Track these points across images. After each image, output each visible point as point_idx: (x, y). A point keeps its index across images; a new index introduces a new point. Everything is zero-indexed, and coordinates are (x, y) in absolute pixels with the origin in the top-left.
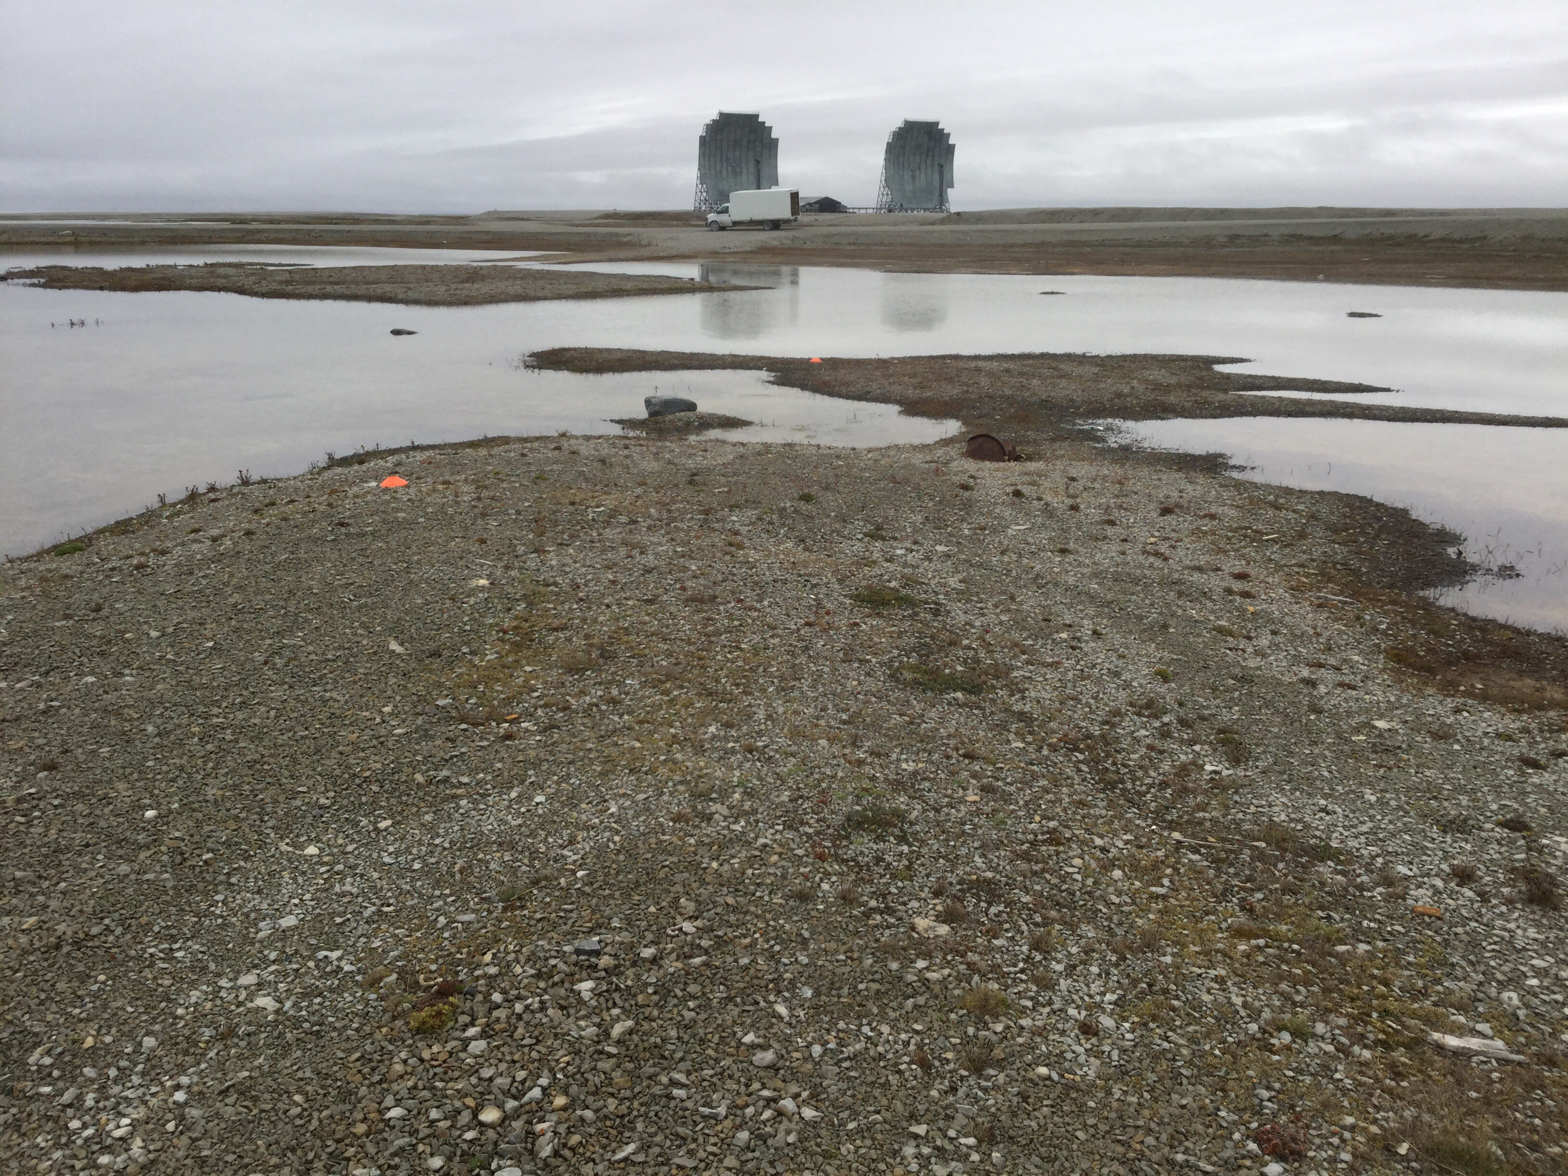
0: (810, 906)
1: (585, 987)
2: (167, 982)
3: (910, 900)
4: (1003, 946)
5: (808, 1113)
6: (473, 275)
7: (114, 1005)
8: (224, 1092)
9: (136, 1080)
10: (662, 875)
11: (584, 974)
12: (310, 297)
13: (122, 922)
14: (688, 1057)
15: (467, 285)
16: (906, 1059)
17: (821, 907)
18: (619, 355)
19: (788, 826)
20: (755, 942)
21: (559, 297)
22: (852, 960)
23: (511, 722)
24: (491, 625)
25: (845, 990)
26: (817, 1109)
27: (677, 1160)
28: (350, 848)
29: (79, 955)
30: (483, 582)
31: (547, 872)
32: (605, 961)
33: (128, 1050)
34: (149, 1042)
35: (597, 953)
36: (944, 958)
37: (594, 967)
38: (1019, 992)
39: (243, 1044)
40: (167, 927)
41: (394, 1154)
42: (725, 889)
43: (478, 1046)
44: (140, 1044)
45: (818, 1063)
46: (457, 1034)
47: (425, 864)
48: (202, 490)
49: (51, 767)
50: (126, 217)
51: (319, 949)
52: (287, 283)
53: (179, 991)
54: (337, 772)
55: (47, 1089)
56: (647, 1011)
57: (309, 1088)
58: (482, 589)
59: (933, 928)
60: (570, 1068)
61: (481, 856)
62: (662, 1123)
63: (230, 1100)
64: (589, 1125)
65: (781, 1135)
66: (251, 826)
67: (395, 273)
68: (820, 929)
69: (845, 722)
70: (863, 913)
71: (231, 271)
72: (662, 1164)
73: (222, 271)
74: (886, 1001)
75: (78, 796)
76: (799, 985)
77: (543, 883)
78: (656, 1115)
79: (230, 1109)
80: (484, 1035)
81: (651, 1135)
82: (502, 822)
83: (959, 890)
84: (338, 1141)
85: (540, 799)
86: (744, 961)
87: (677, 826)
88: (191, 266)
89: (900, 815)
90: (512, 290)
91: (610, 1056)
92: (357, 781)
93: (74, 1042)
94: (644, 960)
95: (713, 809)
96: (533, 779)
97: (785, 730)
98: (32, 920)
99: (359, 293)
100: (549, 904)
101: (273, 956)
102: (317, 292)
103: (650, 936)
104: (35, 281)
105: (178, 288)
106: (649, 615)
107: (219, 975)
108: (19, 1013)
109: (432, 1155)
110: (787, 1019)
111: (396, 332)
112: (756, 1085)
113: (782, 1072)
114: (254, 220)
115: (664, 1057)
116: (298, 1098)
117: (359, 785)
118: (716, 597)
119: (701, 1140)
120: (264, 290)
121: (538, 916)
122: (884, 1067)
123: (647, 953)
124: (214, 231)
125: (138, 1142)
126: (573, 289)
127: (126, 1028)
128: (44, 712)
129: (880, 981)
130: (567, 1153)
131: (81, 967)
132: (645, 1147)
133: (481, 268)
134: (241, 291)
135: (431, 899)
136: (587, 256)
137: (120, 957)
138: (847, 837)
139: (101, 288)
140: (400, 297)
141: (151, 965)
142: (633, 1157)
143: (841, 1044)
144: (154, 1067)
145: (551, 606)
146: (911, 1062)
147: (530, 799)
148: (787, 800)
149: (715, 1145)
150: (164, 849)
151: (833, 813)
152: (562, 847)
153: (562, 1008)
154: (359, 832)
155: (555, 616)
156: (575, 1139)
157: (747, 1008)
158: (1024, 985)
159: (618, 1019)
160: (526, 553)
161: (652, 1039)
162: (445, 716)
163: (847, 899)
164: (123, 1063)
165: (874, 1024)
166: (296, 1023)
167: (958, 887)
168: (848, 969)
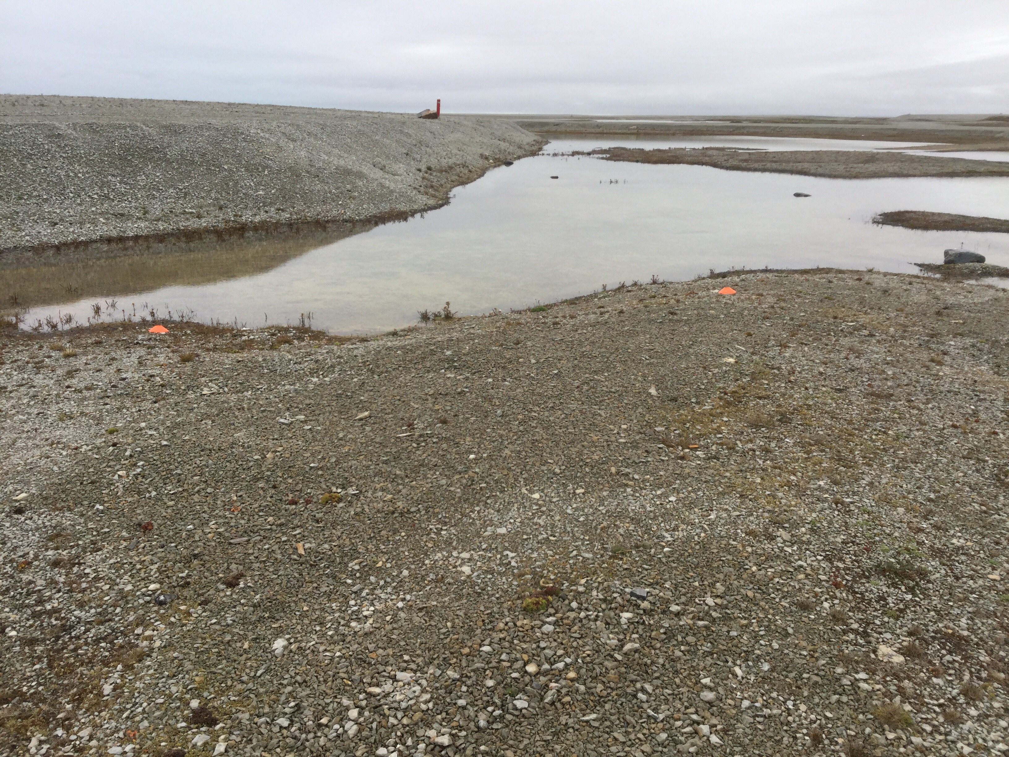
0: (805, 614)
1: (626, 615)
2: (430, 545)
3: (886, 632)
4: (938, 685)
5: (714, 739)
6: (870, 158)
7: (401, 549)
8: (421, 610)
9: (389, 590)
10: (715, 565)
11: (631, 608)
12: (755, 170)
13: (427, 510)
14: (662, 678)
15: (860, 165)
16: (805, 731)
17: (813, 617)
18: (946, 218)
19: (827, 559)
20: (751, 624)
21: (926, 175)
22: (812, 656)
23: (691, 449)
24: (720, 388)
25: (792, 675)
26: (722, 739)
27: (616, 734)
28: (554, 500)
29: (400, 519)
30: (732, 360)
31: (647, 543)
32: (645, 605)
33: (394, 574)
34: (406, 573)
35: (643, 599)
36: (884, 678)
37: (638, 606)
38: (927, 719)
39: (444, 588)
40: (445, 517)
41: (474, 671)
42: (751, 586)
43: (548, 628)
44: (401, 572)
45: (742, 712)
46: (543, 618)
47: (587, 519)
48: (627, 284)
49: (444, 422)
50: (672, 118)
51: (507, 549)
52: (746, 161)
53: (434, 551)
54: (574, 456)
55: (349, 581)
56: (654, 642)
57: (457, 621)
58: (729, 364)
59: (890, 656)
60: (588, 658)
61: (618, 523)
62: (622, 710)
63: (420, 614)
64: (580, 695)
65: (688, 744)
66: (514, 475)
67: (816, 157)
68: (803, 631)
69: (930, 500)
70: (843, 630)
71: (715, 153)
72: (607, 733)
73: (710, 152)
74: (818, 691)
75: (447, 439)
76: (763, 661)
77: (641, 549)
78: (621, 704)
79: (418, 619)
80: (555, 623)
81: (611, 714)
82: (643, 506)
83: (932, 637)
84: (452, 653)
85: (672, 499)
86: (734, 633)
87: (747, 538)
88: (694, 149)
89: (923, 574)
90: (891, 170)
91: (616, 660)
92: (581, 464)
93: (374, 562)
94: (671, 612)
95: (779, 534)
96: (676, 486)
97: (877, 496)
98: (390, 496)
99: (787, 168)
100: (636, 562)
101: (484, 546)
102: (761, 167)
103: (683, 599)
104: (604, 156)
105: (679, 163)
106: (832, 399)
107: (455, 549)
108: (358, 540)
109: (491, 678)
110: (740, 678)
111: (797, 195)
112: (692, 710)
113: (715, 708)
114: (746, 120)
115: (647, 673)
116: (449, 624)
117: (581, 466)
118: (892, 395)
119: (638, 728)
120: (728, 165)
121: (625, 566)
122: (786, 731)
123: (674, 608)
124: (716, 127)
125: (371, 621)
126: (937, 169)
127: (399, 562)
128: (459, 393)
129: (822, 677)
130: (558, 705)
131: (397, 526)
132: (602, 720)
133: (878, 153)
134: (715, 165)
135: (576, 540)
136: (963, 147)
137: (417, 526)
138: (868, 578)
139: (637, 161)
140: (812, 171)
141: (428, 534)
142: (592, 722)
143: (766, 705)
144: (401, 586)
145: (766, 382)
146: (807, 735)
147: (667, 497)
148: (840, 541)
149: (644, 734)
150: (466, 476)
151: (870, 558)
152: (667, 530)
153: (607, 623)
154: (565, 492)
155: (765, 389)
156: (568, 699)
157: (719, 662)
158: (934, 715)
159: (634, 641)
160: (773, 346)
161: (645, 660)
162: (655, 438)
163: (836, 618)
164: (389, 580)
165: (798, 702)
166: (473, 585)
167: (933, 634)
168: (805, 661)
